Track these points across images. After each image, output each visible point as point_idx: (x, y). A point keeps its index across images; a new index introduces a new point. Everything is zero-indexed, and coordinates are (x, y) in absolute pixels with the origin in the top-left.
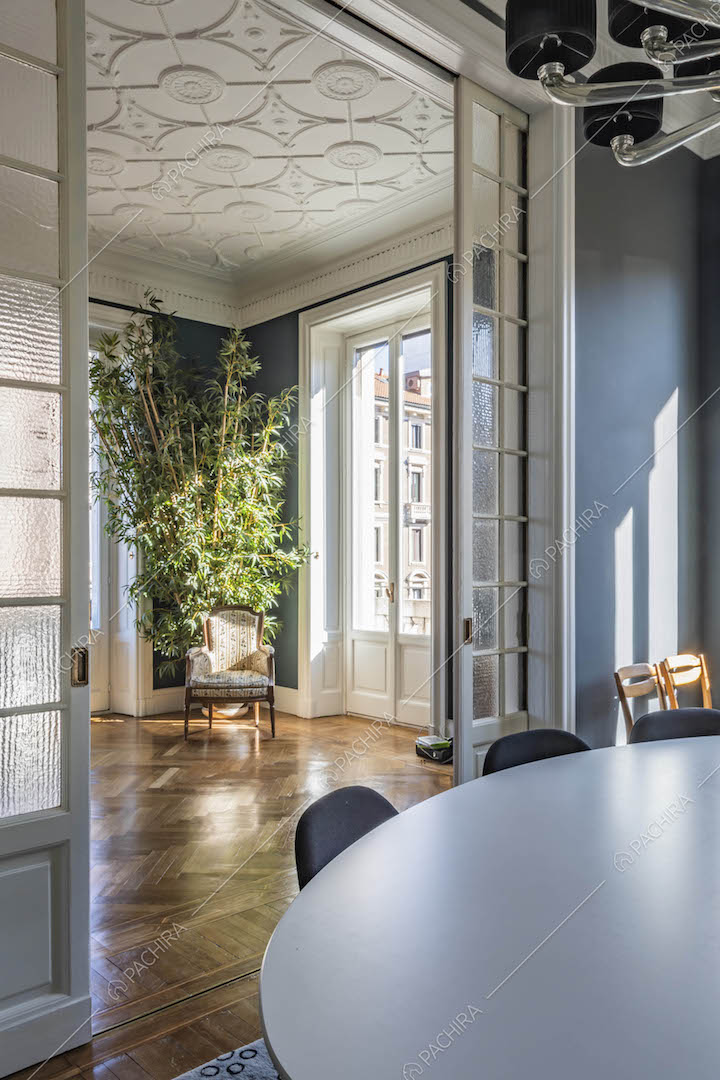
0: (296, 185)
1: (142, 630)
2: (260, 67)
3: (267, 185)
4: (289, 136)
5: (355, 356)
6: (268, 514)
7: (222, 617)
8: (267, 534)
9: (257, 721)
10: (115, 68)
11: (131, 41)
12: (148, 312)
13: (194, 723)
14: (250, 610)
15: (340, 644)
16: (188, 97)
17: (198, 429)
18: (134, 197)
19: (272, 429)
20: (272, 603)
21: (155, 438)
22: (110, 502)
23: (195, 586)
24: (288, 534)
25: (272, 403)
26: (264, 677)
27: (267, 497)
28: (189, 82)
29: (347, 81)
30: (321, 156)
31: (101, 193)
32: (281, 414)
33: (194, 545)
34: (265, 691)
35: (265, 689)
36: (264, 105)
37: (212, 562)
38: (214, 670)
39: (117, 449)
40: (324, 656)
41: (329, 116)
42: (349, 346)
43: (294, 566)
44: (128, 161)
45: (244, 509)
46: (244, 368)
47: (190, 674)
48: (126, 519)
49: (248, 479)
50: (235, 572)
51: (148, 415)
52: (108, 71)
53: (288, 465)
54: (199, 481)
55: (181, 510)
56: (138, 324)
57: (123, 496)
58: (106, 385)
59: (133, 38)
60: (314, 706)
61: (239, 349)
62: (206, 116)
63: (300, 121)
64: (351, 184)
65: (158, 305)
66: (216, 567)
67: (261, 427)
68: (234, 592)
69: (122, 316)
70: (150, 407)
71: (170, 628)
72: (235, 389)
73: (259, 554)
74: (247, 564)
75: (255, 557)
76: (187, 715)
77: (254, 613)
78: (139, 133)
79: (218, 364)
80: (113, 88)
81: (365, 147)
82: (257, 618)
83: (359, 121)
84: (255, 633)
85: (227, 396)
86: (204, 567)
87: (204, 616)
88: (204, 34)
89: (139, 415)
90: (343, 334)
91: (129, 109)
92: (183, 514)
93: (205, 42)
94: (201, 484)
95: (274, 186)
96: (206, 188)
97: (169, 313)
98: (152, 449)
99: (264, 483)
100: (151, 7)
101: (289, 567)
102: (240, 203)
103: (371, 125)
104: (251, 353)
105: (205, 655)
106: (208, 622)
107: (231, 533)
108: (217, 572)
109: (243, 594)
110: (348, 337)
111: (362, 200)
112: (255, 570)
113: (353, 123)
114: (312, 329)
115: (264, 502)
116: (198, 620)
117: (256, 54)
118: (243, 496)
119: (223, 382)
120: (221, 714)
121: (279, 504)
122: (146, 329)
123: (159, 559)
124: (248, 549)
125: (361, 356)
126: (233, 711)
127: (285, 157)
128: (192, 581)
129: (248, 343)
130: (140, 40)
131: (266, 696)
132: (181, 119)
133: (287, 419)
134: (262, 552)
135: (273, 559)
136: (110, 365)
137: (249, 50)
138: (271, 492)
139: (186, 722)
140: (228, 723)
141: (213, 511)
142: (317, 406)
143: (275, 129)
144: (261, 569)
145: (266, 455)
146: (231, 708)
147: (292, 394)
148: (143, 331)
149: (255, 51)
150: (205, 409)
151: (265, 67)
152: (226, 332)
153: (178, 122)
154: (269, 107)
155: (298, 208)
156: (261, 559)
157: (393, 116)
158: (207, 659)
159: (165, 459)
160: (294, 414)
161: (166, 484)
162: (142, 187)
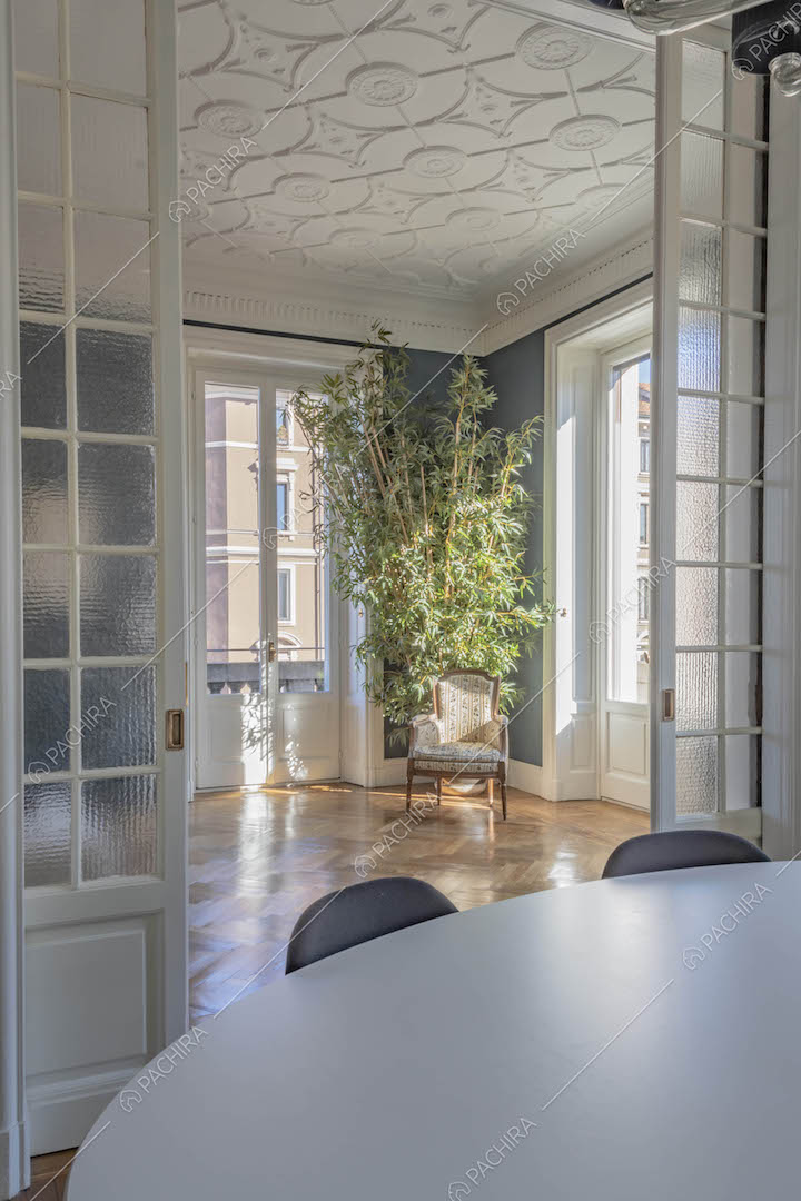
0: (523, 180)
1: (371, 694)
2: (453, 49)
3: (489, 185)
4: (503, 123)
5: (611, 375)
6: (505, 565)
7: (453, 682)
8: (505, 589)
9: (492, 801)
10: (298, 81)
11: (307, 49)
12: (378, 347)
13: (419, 799)
14: (485, 675)
15: (592, 716)
16: (380, 99)
17: (427, 471)
18: (346, 221)
19: (511, 469)
20: (510, 666)
21: (381, 485)
22: (338, 557)
23: (423, 647)
24: (529, 588)
25: (510, 439)
26: (495, 751)
27: (505, 546)
28: (378, 83)
29: (559, 46)
30: (547, 140)
31: (312, 221)
32: (521, 450)
33: (422, 603)
34: (495, 767)
35: (496, 764)
36: (466, 93)
37: (442, 621)
38: (443, 741)
39: (343, 498)
40: (573, 730)
41: (545, 92)
42: (604, 365)
43: (537, 625)
44: (333, 182)
45: (480, 561)
46: (477, 401)
47: (413, 746)
48: (354, 574)
49: (482, 528)
50: (468, 632)
51: (374, 462)
52: (291, 87)
53: (532, 510)
54: (429, 530)
55: (408, 564)
56: (366, 361)
57: (351, 549)
58: (331, 430)
59: (310, 45)
60: (561, 786)
61: (471, 379)
62: (404, 116)
63: (513, 104)
64: (588, 168)
65: (386, 337)
66: (447, 627)
67: (501, 467)
68: (467, 655)
69: (351, 354)
70: (376, 451)
71: (398, 692)
72: (468, 426)
73: (497, 611)
74: (483, 622)
75: (491, 614)
76: (409, 788)
77: (490, 679)
78: (337, 150)
79: (449, 399)
80: (300, 104)
81: (597, 121)
82: (492, 684)
83: (583, 90)
84: (489, 701)
85: (458, 433)
86: (432, 626)
87: (433, 681)
88: (385, 24)
89: (365, 460)
90: (598, 350)
91: (322, 124)
92: (411, 568)
93: (387, 33)
94: (431, 534)
95: (498, 185)
96: (421, 199)
97: (400, 345)
98: (380, 497)
99: (501, 531)
100: (321, 6)
101: (530, 626)
102: (462, 211)
103: (598, 93)
104: (486, 382)
105: (433, 724)
106: (438, 687)
107: (465, 588)
108: (449, 632)
109: (478, 656)
110: (603, 352)
111: (606, 186)
112: (491, 629)
113: (576, 94)
114: (560, 348)
115: (503, 552)
116: (426, 685)
117: (446, 35)
118: (478, 545)
119: (454, 418)
120: (454, 790)
121: (519, 555)
122: (375, 365)
123: (387, 618)
124: (485, 606)
125: (620, 375)
126: (467, 788)
127: (503, 149)
128: (420, 642)
129: (481, 372)
130: (317, 45)
131: (497, 773)
132: (378, 125)
133: (529, 456)
134: (499, 609)
135: (513, 617)
136: (337, 408)
137: (437, 32)
138: (512, 540)
139: (409, 797)
140: (460, 799)
141: (445, 564)
142: (565, 438)
143: (485, 119)
144: (499, 629)
145: (504, 498)
146: (466, 784)
147: (534, 426)
148: (372, 369)
149: (443, 31)
150: (439, 450)
151: (458, 48)
152: (459, 361)
153: (375, 129)
154: (473, 93)
155: (530, 206)
156: (499, 618)
157: (624, 76)
158: (435, 728)
159: (392, 508)
160: (537, 449)
161: (394, 535)
162: (354, 209)
